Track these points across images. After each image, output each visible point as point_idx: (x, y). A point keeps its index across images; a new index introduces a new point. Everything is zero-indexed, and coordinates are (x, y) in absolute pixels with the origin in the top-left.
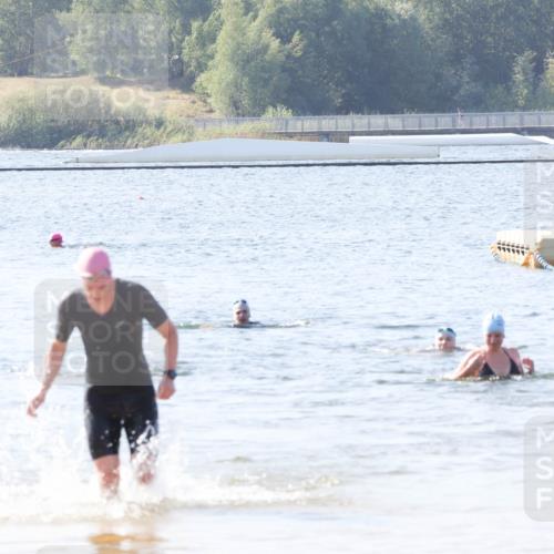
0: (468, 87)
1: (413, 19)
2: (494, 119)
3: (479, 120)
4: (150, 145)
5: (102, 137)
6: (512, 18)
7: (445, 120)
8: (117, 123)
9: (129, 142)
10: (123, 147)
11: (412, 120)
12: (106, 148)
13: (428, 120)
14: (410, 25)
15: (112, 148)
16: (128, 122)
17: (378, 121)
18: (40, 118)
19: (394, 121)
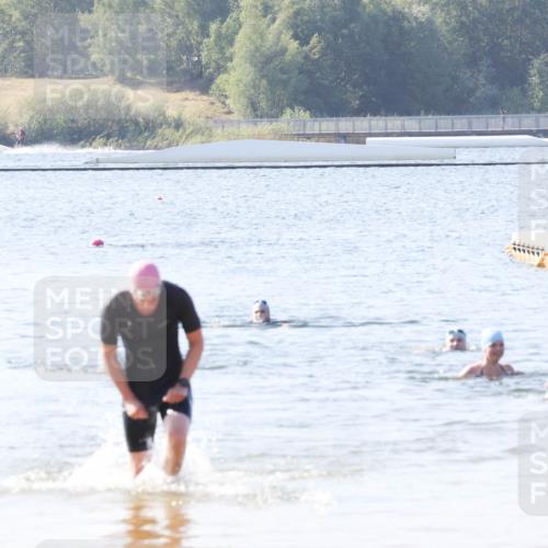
0: (484, 89)
1: (430, 21)
2: (511, 122)
3: (495, 122)
4: (169, 145)
5: (123, 138)
6: (528, 21)
7: (461, 122)
8: (137, 124)
9: (149, 143)
10: (143, 148)
11: (428, 122)
12: (126, 148)
13: (445, 122)
14: (427, 27)
15: (131, 148)
16: (147, 122)
17: (395, 122)
18: (60, 118)
19: (411, 123)
